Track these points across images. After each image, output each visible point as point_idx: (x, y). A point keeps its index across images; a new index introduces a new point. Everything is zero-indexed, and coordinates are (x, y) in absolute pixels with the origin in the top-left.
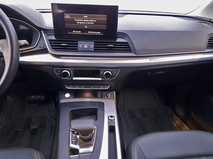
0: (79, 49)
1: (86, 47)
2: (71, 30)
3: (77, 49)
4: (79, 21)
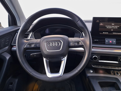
0: (106, 43)
1: (111, 42)
2: (102, 32)
3: (105, 43)
4: (108, 27)
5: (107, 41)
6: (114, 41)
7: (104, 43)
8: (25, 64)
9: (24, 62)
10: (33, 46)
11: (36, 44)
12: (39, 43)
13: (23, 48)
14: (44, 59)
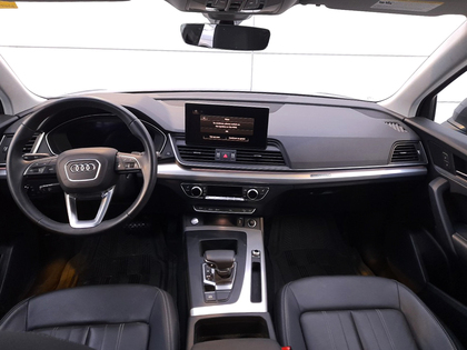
0: (216, 159)
1: (225, 156)
2: (208, 135)
4: (218, 125)
5: (218, 154)
6: (233, 155)
7: (212, 159)
8: (27, 206)
9: (25, 201)
10: (41, 171)
11: (48, 167)
12: (54, 166)
13: (20, 177)
14: (68, 197)
